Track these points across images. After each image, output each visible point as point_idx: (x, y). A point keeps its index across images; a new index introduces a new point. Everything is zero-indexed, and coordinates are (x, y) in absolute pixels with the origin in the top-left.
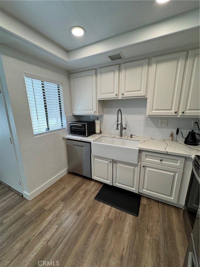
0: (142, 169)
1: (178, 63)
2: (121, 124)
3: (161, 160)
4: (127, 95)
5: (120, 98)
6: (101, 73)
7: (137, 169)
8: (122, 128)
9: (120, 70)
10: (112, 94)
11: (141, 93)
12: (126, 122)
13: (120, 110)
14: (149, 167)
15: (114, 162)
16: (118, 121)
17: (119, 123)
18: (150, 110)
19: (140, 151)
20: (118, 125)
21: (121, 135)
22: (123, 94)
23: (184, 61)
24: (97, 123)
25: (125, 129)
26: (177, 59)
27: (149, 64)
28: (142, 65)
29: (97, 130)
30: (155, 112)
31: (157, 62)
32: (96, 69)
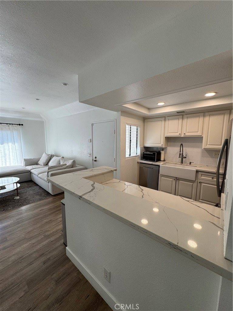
0: (199, 185)
1: (224, 117)
2: (182, 154)
3: (213, 178)
4: (188, 134)
5: (182, 136)
6: (169, 120)
7: (195, 184)
8: (182, 157)
9: (183, 118)
10: (176, 133)
11: (199, 134)
12: (186, 153)
13: (182, 144)
14: (204, 183)
15: (177, 179)
16: (180, 152)
17: (181, 153)
18: (206, 144)
19: (197, 172)
20: (180, 154)
21: (182, 162)
22: (185, 134)
23: (228, 116)
24: (162, 153)
25: (185, 158)
26: (224, 114)
27: (204, 116)
28: (199, 116)
29: (162, 159)
30: (208, 147)
31: (210, 115)
32: (165, 117)
